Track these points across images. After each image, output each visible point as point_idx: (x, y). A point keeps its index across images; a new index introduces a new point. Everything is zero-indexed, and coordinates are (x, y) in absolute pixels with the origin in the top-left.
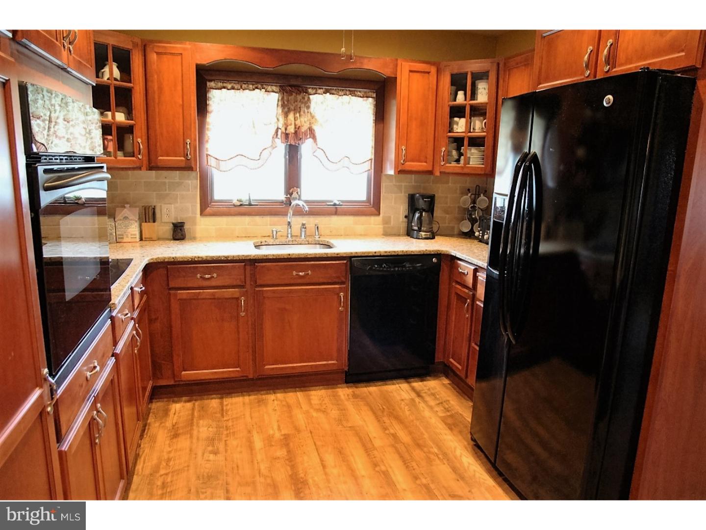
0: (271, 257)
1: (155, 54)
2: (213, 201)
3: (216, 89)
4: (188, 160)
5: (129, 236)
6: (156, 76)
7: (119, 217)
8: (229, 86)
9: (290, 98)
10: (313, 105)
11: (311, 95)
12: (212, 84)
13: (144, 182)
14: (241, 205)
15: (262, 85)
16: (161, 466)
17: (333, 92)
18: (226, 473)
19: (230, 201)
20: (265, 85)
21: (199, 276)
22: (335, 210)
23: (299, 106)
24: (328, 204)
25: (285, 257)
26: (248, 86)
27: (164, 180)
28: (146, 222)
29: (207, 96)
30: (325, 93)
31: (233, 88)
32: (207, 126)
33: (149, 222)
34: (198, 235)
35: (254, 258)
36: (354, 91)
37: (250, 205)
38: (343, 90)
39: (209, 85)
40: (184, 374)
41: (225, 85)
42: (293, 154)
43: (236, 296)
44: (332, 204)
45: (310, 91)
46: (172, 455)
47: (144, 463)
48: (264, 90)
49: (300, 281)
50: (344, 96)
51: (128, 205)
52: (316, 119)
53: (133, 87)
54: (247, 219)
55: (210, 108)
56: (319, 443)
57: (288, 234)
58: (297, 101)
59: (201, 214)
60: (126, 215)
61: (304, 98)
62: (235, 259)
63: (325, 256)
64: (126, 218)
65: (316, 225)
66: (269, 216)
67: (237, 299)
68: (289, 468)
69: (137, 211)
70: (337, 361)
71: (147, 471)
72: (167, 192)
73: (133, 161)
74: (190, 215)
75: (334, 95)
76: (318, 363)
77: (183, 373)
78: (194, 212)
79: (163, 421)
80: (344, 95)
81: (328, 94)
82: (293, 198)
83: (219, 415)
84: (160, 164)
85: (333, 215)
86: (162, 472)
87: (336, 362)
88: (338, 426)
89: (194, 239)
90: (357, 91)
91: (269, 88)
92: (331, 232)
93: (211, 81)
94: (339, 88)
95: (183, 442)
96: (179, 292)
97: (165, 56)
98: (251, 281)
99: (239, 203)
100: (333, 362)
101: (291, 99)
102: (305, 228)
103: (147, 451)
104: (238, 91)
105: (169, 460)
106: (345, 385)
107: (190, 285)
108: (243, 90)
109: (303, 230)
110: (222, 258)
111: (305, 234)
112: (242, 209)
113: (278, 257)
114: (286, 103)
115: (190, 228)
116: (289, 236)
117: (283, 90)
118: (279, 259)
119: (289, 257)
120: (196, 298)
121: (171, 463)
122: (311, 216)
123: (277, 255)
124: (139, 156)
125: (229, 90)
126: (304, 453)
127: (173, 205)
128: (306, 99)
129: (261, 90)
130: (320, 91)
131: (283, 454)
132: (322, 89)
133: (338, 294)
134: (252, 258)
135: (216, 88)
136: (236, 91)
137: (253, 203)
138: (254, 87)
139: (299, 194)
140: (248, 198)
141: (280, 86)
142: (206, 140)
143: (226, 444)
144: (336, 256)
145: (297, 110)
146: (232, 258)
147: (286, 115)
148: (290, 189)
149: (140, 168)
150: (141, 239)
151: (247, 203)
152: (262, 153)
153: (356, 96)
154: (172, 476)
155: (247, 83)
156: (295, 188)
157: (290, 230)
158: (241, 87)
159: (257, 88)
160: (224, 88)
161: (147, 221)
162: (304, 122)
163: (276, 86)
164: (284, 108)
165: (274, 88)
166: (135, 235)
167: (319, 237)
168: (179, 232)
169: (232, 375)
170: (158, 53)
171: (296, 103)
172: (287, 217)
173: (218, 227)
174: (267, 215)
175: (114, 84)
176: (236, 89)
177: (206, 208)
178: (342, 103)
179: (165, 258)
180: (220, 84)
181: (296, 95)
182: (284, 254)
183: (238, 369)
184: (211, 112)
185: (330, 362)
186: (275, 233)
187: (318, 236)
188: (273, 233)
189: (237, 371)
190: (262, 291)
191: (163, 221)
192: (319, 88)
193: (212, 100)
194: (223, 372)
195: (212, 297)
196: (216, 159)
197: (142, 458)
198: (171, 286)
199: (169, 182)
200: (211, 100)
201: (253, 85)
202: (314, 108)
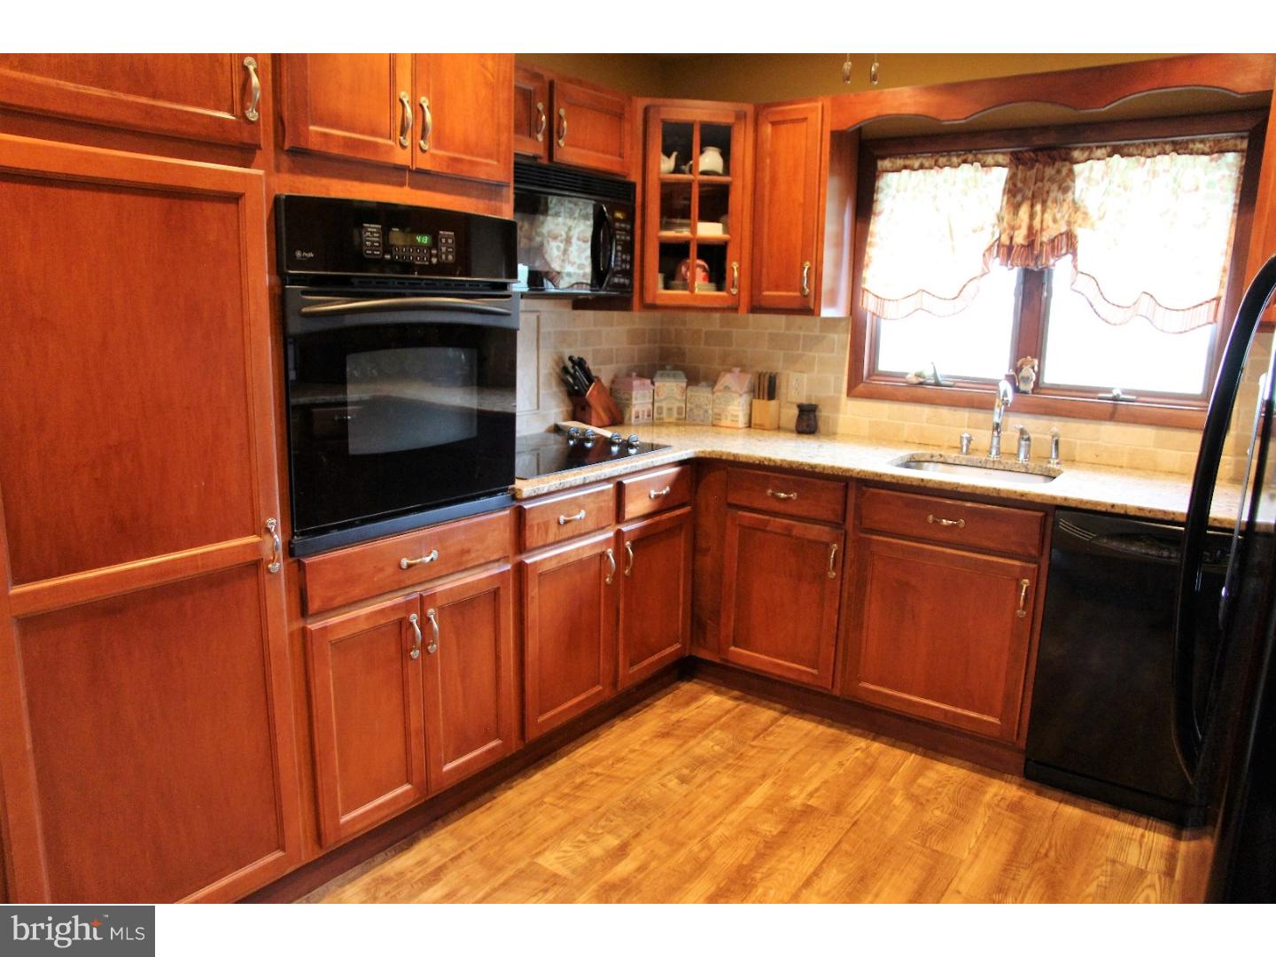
0: (888, 480)
1: (770, 126)
2: (876, 372)
3: (893, 171)
4: (804, 296)
5: (729, 418)
6: (768, 161)
7: (719, 386)
8: (916, 164)
9: (1028, 173)
10: (1079, 184)
11: (1078, 163)
12: (886, 163)
13: (770, 334)
14: (921, 383)
15: (975, 155)
16: (605, 763)
17: (1132, 150)
18: (664, 813)
19: (903, 375)
20: (982, 154)
21: (770, 491)
22: (1111, 409)
23: (1046, 189)
24: (1101, 395)
25: (914, 483)
26: (949, 160)
27: (797, 332)
28: (759, 398)
29: (877, 185)
30: (1110, 155)
31: (921, 167)
32: (869, 239)
33: (763, 399)
34: (840, 430)
35: (859, 476)
36: (1187, 142)
37: (937, 384)
38: (1155, 144)
39: (882, 167)
40: (734, 652)
41: (908, 162)
42: (1034, 288)
43: (825, 538)
44: (1110, 396)
45: (1076, 154)
46: (631, 756)
47: (592, 749)
48: (977, 164)
49: (942, 536)
50: (1159, 157)
51: (738, 369)
52: (1085, 214)
53: (731, 183)
54: (925, 411)
55: (878, 207)
56: (845, 846)
57: (991, 447)
58: (1042, 181)
59: (849, 394)
60: (727, 384)
61: (1059, 172)
62: (825, 472)
63: (994, 494)
64: (727, 388)
65: (1053, 437)
66: (967, 410)
67: (827, 546)
68: (752, 854)
69: (747, 380)
70: (1000, 720)
71: (582, 761)
72: (800, 352)
73: (722, 298)
74: (831, 393)
75: (1134, 158)
76: (959, 711)
77: (732, 648)
78: (838, 390)
79: (674, 710)
80: (1159, 154)
81: (1117, 157)
82: (1023, 378)
83: (751, 734)
84: (764, 304)
85: (1105, 420)
86: (597, 770)
87: (999, 723)
88: (916, 838)
89: (832, 435)
90: (1193, 141)
91: (990, 159)
92: (1097, 456)
93: (883, 158)
94: (1149, 141)
95: (664, 748)
96: (740, 513)
97: (785, 125)
98: (854, 519)
99: (915, 380)
100: (991, 719)
101: (1030, 176)
102: (1028, 439)
103: (611, 737)
104: (932, 171)
105: (622, 759)
106: (1017, 779)
107: (756, 504)
108: (941, 168)
109: (1023, 443)
110: (806, 468)
111: (1028, 452)
112: (920, 391)
113: (900, 482)
114: (1019, 185)
115: (828, 417)
116: (994, 452)
117: (1017, 160)
118: (902, 484)
119: (922, 484)
120: (761, 528)
121: (620, 765)
122: (1055, 418)
123: (900, 476)
124: (732, 290)
125: (915, 170)
126: (804, 848)
127: (805, 376)
128: (1064, 171)
129: (972, 164)
130: (1099, 153)
131: (770, 832)
132: (1105, 147)
133: (1018, 581)
134: (854, 475)
135: (894, 168)
136: (927, 172)
137: (943, 383)
138: (960, 160)
139: (1036, 368)
140: (933, 372)
141: (1012, 153)
142: (865, 263)
143: (711, 778)
144: (1019, 498)
145: (1038, 197)
146: (821, 470)
147: (1016, 208)
148: (1018, 361)
149: (735, 309)
150: (749, 425)
151: (933, 381)
152: (967, 287)
153: (1191, 154)
154: (601, 781)
155: (949, 153)
156: (1029, 357)
157: (995, 440)
158: (936, 161)
159: (965, 162)
160: (905, 167)
161: (761, 397)
162: (1052, 222)
163: (1003, 153)
164: (1014, 196)
165: (1000, 158)
166: (737, 416)
167: (1058, 463)
168: (808, 422)
169: (805, 679)
170: (773, 123)
171: (1039, 184)
172: (993, 414)
173: (874, 419)
174: (964, 407)
175: (699, 181)
176: (926, 168)
177: (856, 385)
178: (1154, 172)
179: (723, 453)
180: (900, 162)
181: (1044, 167)
182: (912, 478)
183: (815, 672)
184: (880, 213)
185: (985, 718)
186: (965, 442)
187: (1056, 461)
188: (961, 442)
189: (812, 674)
190: (869, 539)
191: (789, 400)
192: (1098, 147)
193: (885, 192)
194: (790, 669)
195: (786, 533)
196: (876, 296)
197: (596, 743)
198: (729, 500)
199: (804, 336)
200: (882, 192)
201: (958, 156)
202: (1082, 190)
